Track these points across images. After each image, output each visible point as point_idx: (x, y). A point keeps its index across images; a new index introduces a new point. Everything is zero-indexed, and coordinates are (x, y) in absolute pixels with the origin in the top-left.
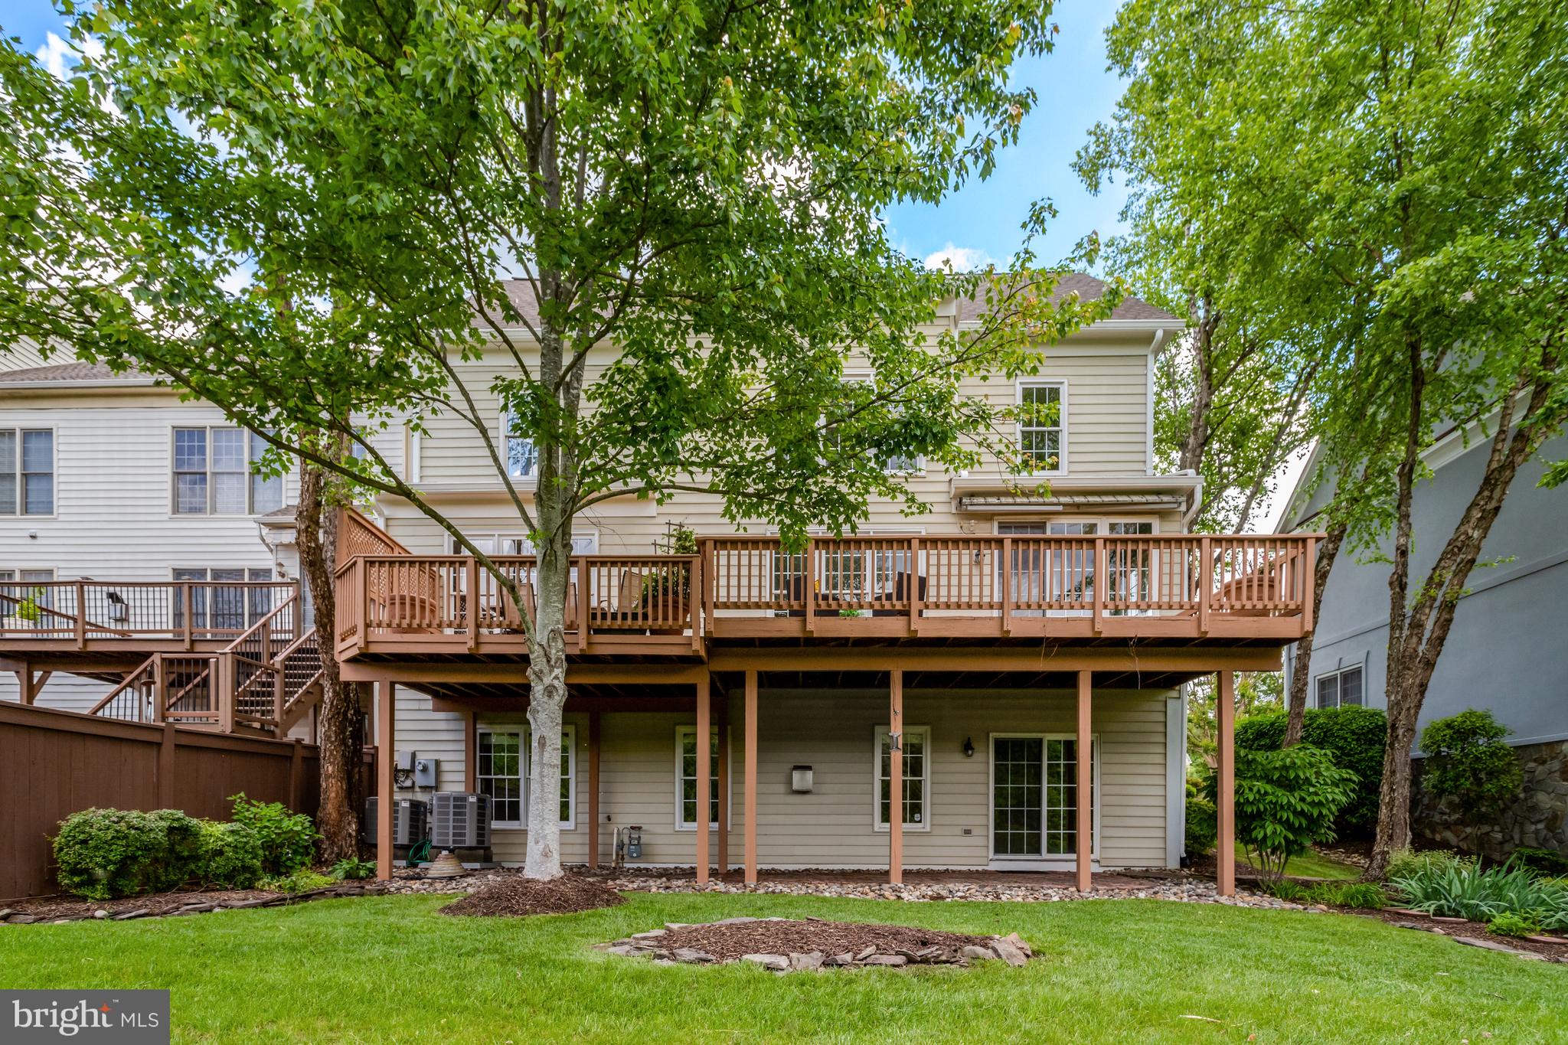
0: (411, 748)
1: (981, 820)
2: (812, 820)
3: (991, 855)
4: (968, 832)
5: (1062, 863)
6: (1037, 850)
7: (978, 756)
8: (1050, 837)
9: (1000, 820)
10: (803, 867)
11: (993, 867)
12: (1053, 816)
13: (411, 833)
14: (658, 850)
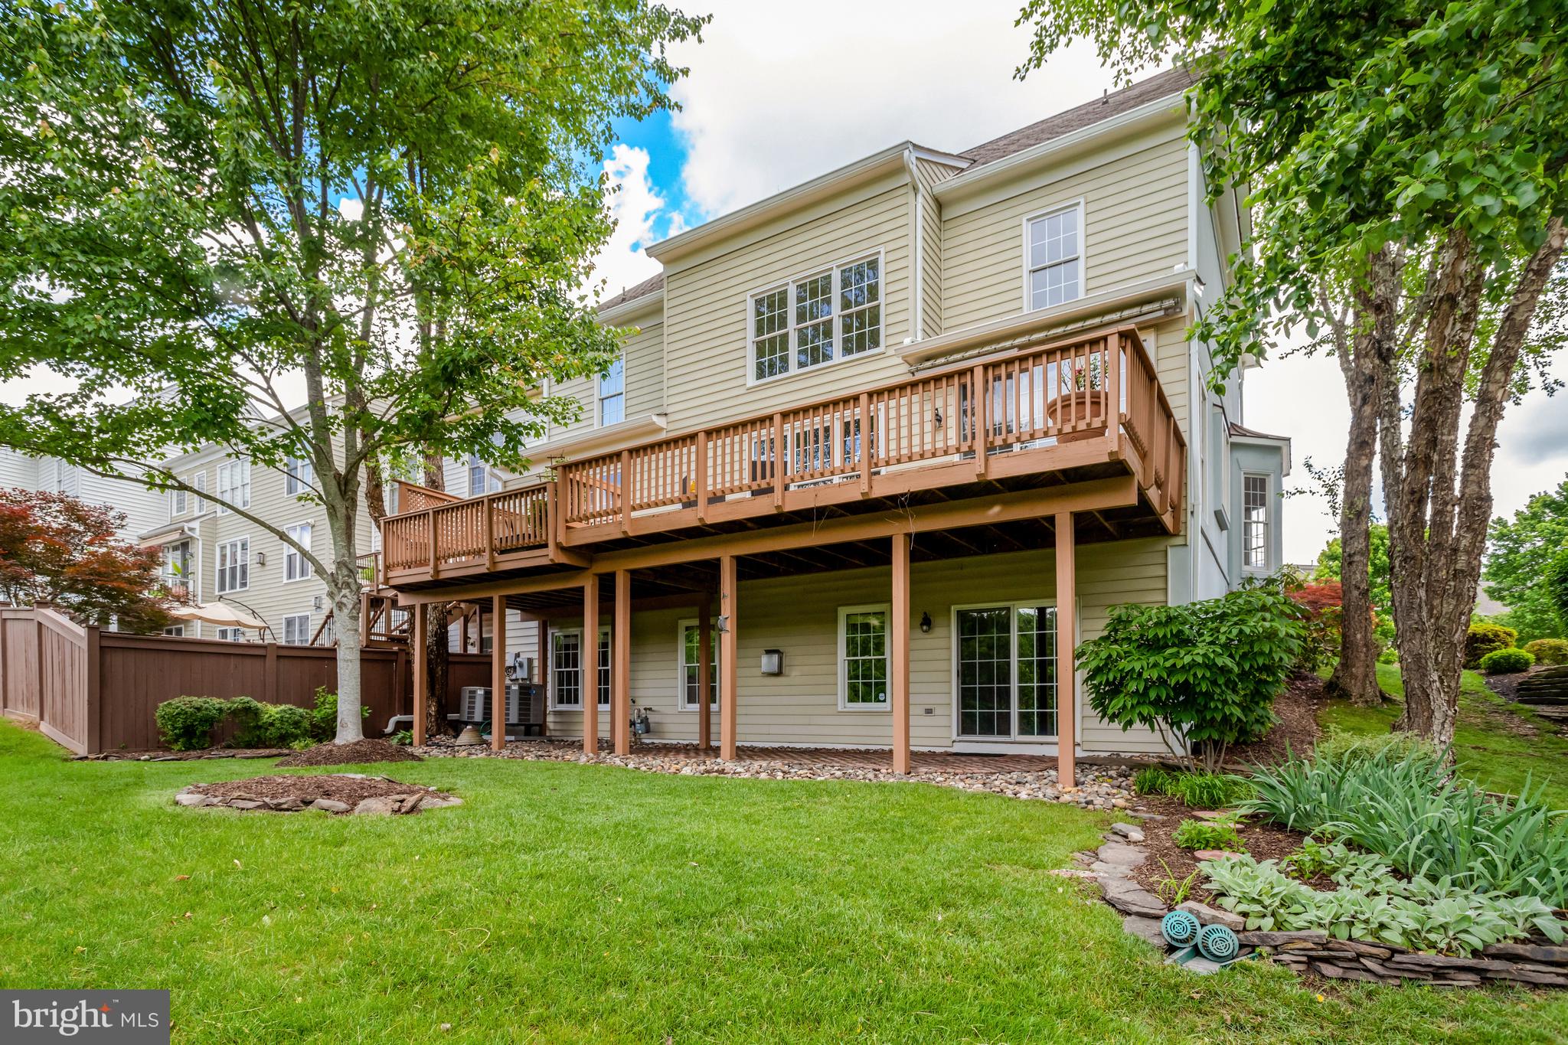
0: (516, 650)
1: (943, 699)
2: (785, 700)
3: (954, 737)
4: (929, 711)
5: (1035, 746)
6: (1005, 730)
7: (939, 631)
8: (1022, 716)
9: (966, 698)
10: (776, 745)
11: (958, 748)
12: (1024, 693)
13: (520, 715)
14: (667, 728)
